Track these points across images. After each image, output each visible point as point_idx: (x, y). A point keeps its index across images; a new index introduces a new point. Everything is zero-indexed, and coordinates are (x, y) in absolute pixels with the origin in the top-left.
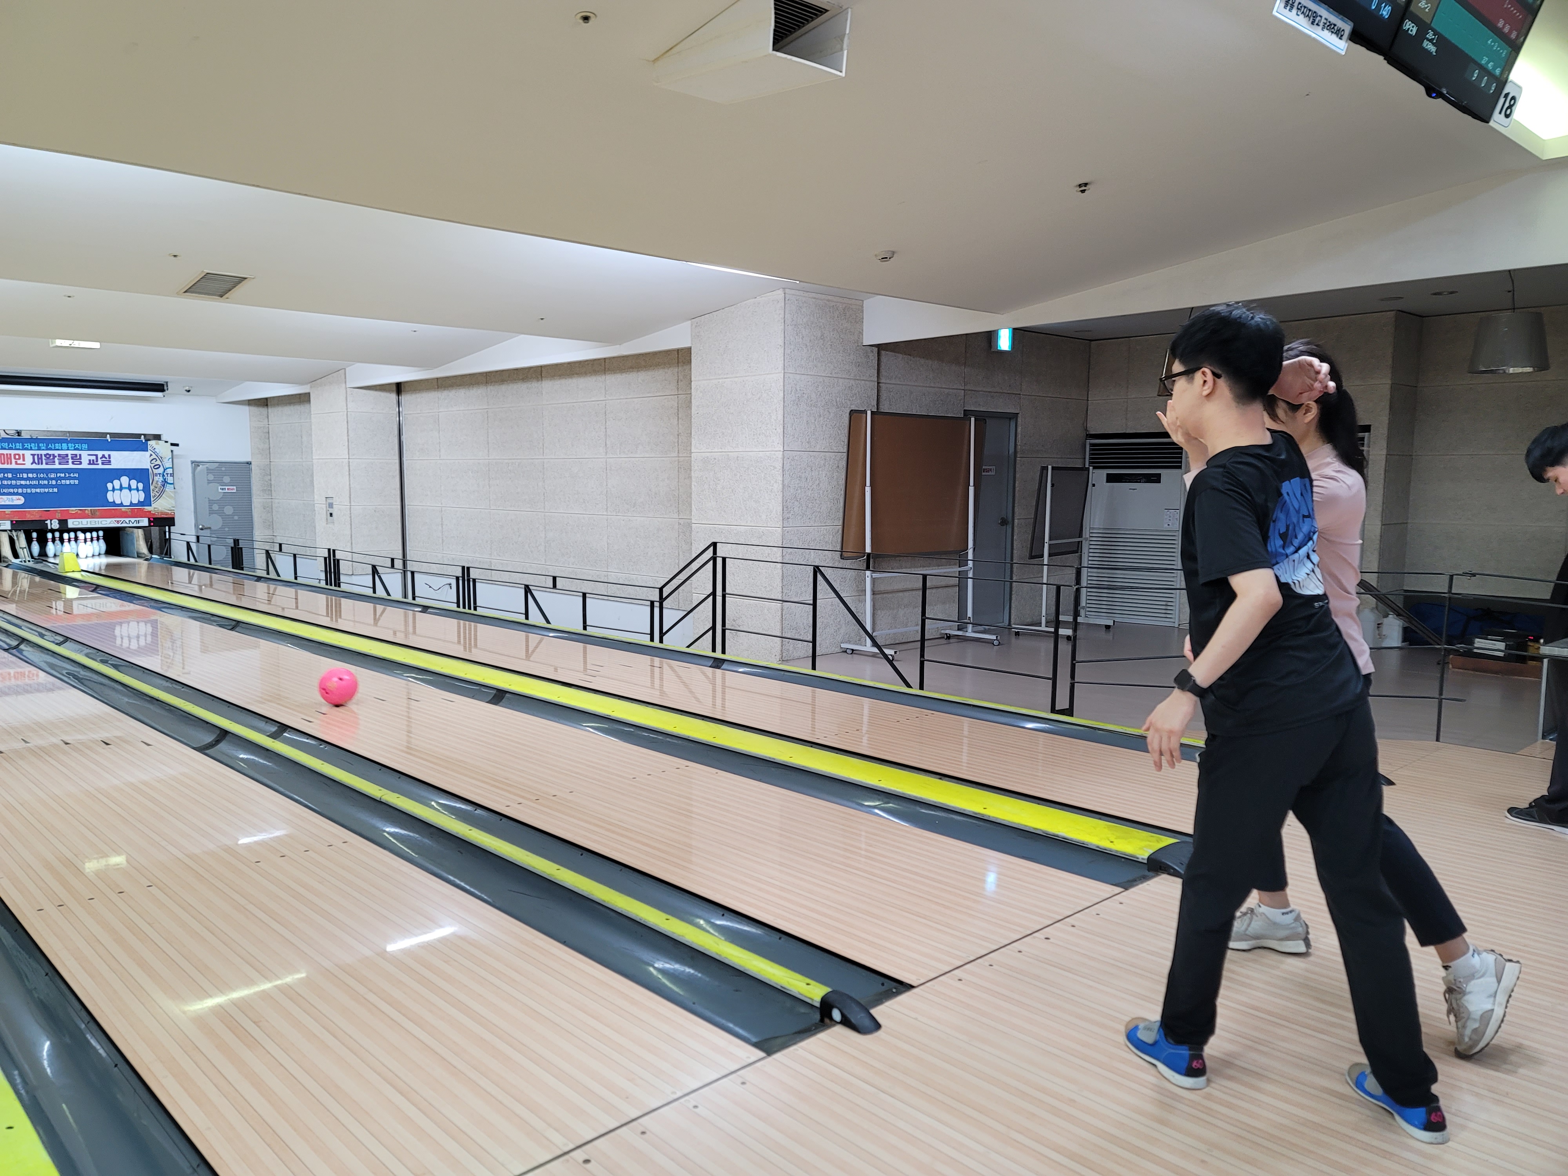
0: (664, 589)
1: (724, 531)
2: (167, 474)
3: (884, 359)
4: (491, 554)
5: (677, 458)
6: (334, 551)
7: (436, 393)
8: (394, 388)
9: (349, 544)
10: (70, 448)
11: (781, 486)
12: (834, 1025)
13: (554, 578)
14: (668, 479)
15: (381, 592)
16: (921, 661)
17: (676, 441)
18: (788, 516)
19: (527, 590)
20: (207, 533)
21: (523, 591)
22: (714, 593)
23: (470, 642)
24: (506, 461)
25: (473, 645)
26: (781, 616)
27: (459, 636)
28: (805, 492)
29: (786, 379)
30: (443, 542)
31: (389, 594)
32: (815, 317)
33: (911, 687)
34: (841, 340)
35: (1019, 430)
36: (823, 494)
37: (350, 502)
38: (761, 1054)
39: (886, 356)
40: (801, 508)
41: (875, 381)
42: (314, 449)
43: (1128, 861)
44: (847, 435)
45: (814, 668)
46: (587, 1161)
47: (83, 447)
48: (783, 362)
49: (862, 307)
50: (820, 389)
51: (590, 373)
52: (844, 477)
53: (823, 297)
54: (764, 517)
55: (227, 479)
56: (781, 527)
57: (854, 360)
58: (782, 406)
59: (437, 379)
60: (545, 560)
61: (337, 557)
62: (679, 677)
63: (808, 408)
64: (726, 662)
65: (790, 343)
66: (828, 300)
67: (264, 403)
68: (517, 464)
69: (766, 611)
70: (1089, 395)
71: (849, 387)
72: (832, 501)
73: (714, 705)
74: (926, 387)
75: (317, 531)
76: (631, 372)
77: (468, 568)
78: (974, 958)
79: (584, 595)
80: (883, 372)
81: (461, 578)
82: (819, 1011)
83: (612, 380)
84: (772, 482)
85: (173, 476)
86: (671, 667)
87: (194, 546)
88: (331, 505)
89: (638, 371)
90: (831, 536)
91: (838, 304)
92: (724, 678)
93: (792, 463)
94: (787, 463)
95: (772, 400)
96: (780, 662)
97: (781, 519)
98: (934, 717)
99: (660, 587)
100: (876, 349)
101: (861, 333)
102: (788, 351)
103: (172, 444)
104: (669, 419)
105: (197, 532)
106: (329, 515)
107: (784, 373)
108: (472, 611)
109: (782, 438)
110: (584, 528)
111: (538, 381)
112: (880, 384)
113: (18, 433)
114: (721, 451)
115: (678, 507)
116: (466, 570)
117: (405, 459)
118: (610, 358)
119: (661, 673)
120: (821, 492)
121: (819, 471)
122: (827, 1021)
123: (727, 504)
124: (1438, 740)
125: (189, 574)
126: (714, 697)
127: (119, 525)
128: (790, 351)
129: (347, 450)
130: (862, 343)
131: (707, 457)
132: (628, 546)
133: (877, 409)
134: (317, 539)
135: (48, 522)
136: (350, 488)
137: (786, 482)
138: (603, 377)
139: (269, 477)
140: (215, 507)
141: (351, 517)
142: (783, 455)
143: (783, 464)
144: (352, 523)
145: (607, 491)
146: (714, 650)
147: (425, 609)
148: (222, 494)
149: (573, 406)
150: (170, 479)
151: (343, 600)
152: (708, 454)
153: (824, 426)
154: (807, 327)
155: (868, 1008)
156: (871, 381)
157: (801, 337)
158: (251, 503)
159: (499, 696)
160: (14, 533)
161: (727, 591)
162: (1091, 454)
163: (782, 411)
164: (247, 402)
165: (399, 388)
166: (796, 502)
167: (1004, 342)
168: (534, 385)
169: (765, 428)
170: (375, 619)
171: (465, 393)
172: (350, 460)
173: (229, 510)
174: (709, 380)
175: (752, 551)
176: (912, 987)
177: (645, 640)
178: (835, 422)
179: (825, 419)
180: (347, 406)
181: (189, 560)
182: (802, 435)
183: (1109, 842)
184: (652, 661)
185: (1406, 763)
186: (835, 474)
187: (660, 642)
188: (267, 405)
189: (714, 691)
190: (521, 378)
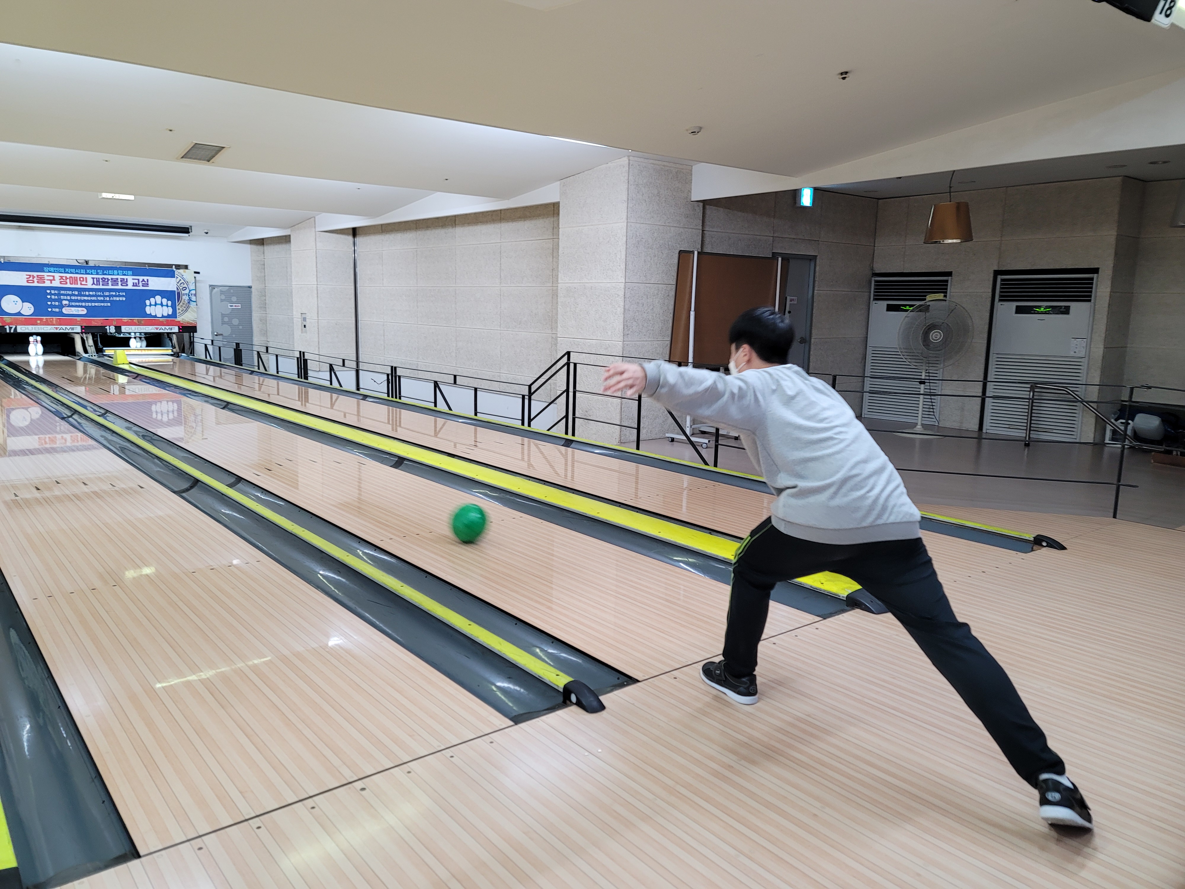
0: (532, 386)
1: (580, 344)
2: (192, 294)
3: (708, 212)
4: (418, 358)
5: (552, 288)
6: (304, 353)
7: (381, 236)
8: (351, 232)
9: (317, 348)
10: (119, 274)
11: (623, 310)
12: (570, 706)
13: (455, 376)
14: (545, 303)
15: (335, 384)
16: (715, 445)
17: (551, 274)
18: (627, 332)
19: (436, 385)
20: (220, 338)
21: (433, 385)
22: (567, 391)
23: (396, 423)
24: (430, 288)
25: (398, 424)
26: (620, 409)
27: (389, 420)
28: (642, 315)
29: (628, 227)
30: (384, 349)
31: (341, 386)
32: (653, 179)
33: (709, 465)
34: (674, 197)
35: (817, 268)
36: (656, 317)
37: (318, 317)
38: (512, 723)
39: (709, 209)
40: (638, 327)
41: (699, 229)
42: (293, 277)
43: (832, 598)
44: (676, 271)
45: (638, 448)
46: (363, 789)
47: (129, 273)
48: (626, 214)
49: (691, 171)
50: (655, 235)
51: (490, 221)
52: (673, 303)
53: (660, 163)
54: (609, 333)
55: (234, 299)
56: (622, 341)
57: (683, 212)
58: (625, 248)
59: (382, 225)
60: (456, 363)
61: (306, 357)
62: (542, 453)
63: (646, 250)
64: (574, 442)
65: (632, 199)
66: (664, 166)
67: (261, 242)
68: (437, 290)
69: (609, 405)
70: (876, 242)
71: (679, 234)
72: (663, 322)
73: (566, 476)
74: (742, 234)
75: (295, 338)
76: (519, 221)
77: (395, 368)
78: (692, 663)
79: (476, 390)
80: (707, 223)
81: (390, 375)
82: (562, 694)
83: (506, 227)
84: (616, 306)
85: (196, 296)
86: (536, 445)
87: (210, 348)
88: (305, 319)
89: (525, 220)
90: (662, 349)
91: (672, 169)
92: (573, 455)
93: (632, 292)
94: (628, 292)
95: (618, 243)
96: (619, 444)
97: (622, 335)
98: (720, 487)
99: (529, 384)
100: (701, 204)
101: (690, 191)
102: (630, 205)
103: (195, 272)
104: (546, 257)
105: (213, 337)
106: (303, 326)
107: (627, 222)
108: (398, 400)
109: (624, 272)
110: (483, 340)
111: (453, 227)
112: (705, 232)
113: (86, 262)
114: (579, 282)
115: (552, 325)
116: (394, 369)
117: (358, 285)
118: (505, 210)
119: (529, 450)
120: (654, 315)
121: (653, 299)
122: (568, 702)
123: (583, 323)
124: (1115, 517)
125: (207, 367)
126: (566, 470)
127: (158, 331)
128: (632, 205)
129: (316, 278)
130: (691, 199)
131: (570, 287)
132: (515, 354)
133: (701, 250)
134: (295, 344)
135: (107, 327)
136: (318, 306)
137: (627, 307)
138: (500, 225)
139: (264, 298)
140: (226, 319)
141: (318, 328)
142: (625, 286)
143: (625, 292)
144: (320, 333)
145: (501, 312)
146: (567, 433)
147: (365, 397)
148: (231, 310)
149: (478, 247)
150: (193, 298)
151: (310, 389)
152: (570, 285)
153: (658, 264)
154: (647, 186)
155: (598, 695)
156: (697, 229)
157: (641, 194)
158: (251, 316)
159: (400, 462)
160: (84, 336)
161: (577, 389)
162: (875, 289)
163: (625, 252)
164: (249, 242)
165: (354, 232)
166: (634, 322)
167: (807, 199)
168: (450, 231)
169: (613, 265)
170: (331, 404)
171: (401, 236)
172: (318, 286)
173: (235, 322)
174: (572, 227)
175: (600, 359)
176: (638, 681)
177: (518, 424)
178: (667, 261)
179: (659, 259)
180: (316, 245)
181: (206, 358)
182: (640, 270)
183: (820, 583)
184: (523, 440)
185: (1081, 533)
186: (666, 301)
187: (528, 426)
188: (263, 244)
189: (566, 464)
190: (441, 225)
